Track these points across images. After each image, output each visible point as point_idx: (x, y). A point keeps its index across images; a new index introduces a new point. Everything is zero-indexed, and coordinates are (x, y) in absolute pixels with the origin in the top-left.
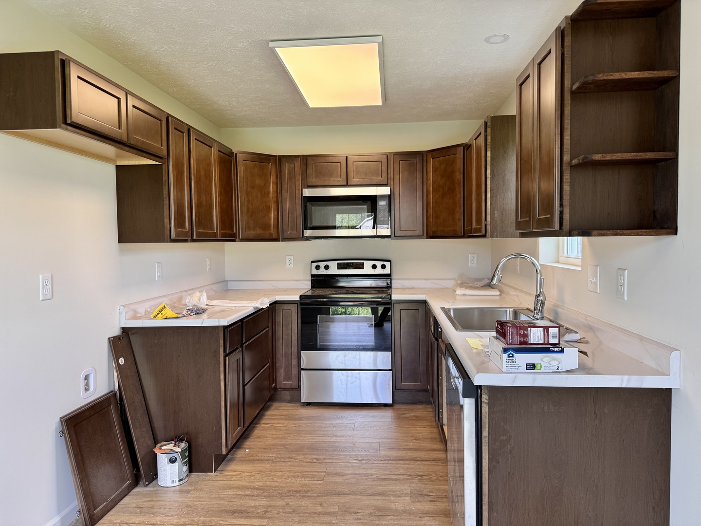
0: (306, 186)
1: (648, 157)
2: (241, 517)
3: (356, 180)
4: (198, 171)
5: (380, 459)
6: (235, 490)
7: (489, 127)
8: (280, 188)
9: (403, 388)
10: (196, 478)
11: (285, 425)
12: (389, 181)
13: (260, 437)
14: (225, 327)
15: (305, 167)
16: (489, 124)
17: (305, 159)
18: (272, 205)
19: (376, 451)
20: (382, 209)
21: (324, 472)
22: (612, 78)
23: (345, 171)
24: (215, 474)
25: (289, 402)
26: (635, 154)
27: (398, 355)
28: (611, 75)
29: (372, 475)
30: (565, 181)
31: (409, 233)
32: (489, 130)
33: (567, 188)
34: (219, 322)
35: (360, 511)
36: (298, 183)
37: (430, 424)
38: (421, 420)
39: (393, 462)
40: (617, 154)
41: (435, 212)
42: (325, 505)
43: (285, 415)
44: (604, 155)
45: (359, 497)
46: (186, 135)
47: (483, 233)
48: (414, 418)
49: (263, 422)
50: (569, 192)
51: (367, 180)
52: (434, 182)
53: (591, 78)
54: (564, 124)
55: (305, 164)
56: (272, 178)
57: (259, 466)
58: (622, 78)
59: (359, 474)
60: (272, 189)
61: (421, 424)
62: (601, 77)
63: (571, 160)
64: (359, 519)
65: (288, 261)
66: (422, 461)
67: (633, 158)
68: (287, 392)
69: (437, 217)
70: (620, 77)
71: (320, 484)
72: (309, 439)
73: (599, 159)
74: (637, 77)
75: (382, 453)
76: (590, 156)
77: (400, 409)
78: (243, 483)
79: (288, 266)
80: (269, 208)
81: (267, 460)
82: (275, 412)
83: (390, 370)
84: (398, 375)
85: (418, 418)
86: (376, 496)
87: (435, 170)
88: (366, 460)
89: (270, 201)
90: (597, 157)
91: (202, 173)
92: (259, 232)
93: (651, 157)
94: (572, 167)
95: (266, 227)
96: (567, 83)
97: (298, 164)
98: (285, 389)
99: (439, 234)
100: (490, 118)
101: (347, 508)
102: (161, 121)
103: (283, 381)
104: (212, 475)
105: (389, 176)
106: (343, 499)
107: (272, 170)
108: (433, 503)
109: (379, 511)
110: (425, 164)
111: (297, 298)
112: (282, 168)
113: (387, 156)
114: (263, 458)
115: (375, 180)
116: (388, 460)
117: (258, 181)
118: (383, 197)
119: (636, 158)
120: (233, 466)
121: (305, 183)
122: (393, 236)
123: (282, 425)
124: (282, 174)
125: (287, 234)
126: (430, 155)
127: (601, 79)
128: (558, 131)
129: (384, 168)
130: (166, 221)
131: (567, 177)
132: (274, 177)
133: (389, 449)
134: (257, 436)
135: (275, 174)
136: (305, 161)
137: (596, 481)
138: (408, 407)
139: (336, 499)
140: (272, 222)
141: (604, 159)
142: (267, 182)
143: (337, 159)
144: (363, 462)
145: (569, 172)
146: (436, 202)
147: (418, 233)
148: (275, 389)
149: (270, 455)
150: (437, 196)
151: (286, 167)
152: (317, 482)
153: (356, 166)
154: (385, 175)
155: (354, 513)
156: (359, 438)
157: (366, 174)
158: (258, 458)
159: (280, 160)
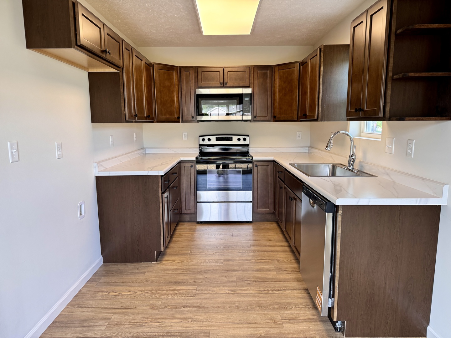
0: (197, 87)
1: (439, 75)
2: (181, 286)
3: (229, 84)
4: (136, 77)
5: (253, 251)
6: (172, 271)
7: (322, 52)
8: (180, 88)
9: (258, 212)
10: (146, 265)
11: (191, 234)
12: (250, 85)
13: (177, 241)
14: (162, 176)
15: (197, 74)
16: (322, 50)
17: (196, 69)
18: (176, 99)
19: (249, 248)
20: (247, 103)
21: (222, 259)
22: (423, 27)
23: (223, 77)
24: (157, 263)
25: (189, 222)
26: (432, 73)
27: (256, 193)
28: (422, 26)
29: (250, 260)
30: (388, 88)
31: (262, 119)
32: (322, 54)
33: (389, 92)
34: (158, 173)
35: (249, 280)
36: (192, 85)
37: (276, 232)
38: (271, 230)
39: (261, 253)
40: (423, 73)
41: (279, 105)
42: (228, 277)
43: (189, 229)
44: (415, 73)
45: (246, 272)
46: (130, 52)
47: (316, 118)
48: (266, 229)
49: (177, 233)
50: (390, 95)
51: (236, 83)
52: (279, 86)
53: (411, 27)
54: (390, 54)
55: (197, 72)
56: (175, 82)
57: (183, 257)
58: (429, 27)
59: (243, 260)
60: (175, 88)
61: (272, 232)
62: (417, 26)
63: (393, 76)
64: (249, 284)
65: (184, 136)
66: (277, 252)
67: (431, 75)
68: (188, 216)
69: (280, 108)
70: (427, 27)
71: (222, 266)
72: (207, 242)
73: (412, 76)
74: (437, 27)
75: (253, 248)
76: (407, 74)
77: (257, 224)
78: (176, 267)
79: (184, 139)
80: (173, 101)
81: (187, 254)
82: (182, 227)
83: (251, 202)
84: (256, 205)
85: (269, 229)
86: (256, 271)
87: (281, 78)
88: (245, 252)
89: (174, 97)
90: (411, 74)
91: (138, 78)
92: (168, 117)
93: (441, 75)
94: (393, 80)
95: (172, 113)
96: (393, 29)
97: (192, 72)
98: (187, 214)
99: (282, 119)
100: (323, 46)
101: (241, 278)
102: (119, 43)
103: (186, 209)
104: (155, 263)
105: (251, 81)
106: (238, 274)
107: (175, 75)
108: (289, 275)
109: (260, 279)
110: (273, 73)
111: (194, 159)
112: (181, 74)
113: (249, 67)
114: (183, 253)
115: (242, 84)
116: (257, 252)
117: (167, 83)
118: (247, 95)
119: (433, 75)
120: (166, 258)
121: (197, 85)
122: (252, 120)
123: (189, 235)
124: (182, 79)
125: (185, 118)
126: (277, 68)
127: (417, 28)
128: (386, 58)
129: (247, 76)
130: (123, 109)
131: (389, 86)
132: (177, 81)
133: (256, 246)
134: (175, 240)
135: (177, 79)
136: (196, 70)
137: (397, 256)
138: (261, 223)
139: (233, 274)
140: (176, 110)
141: (415, 76)
142: (172, 84)
143: (217, 70)
144: (243, 253)
145: (391, 83)
146: (280, 99)
147: (267, 118)
148: (181, 213)
149: (187, 251)
150: (281, 95)
151: (184, 74)
152: (219, 265)
153: (229, 74)
154: (248, 80)
155: (245, 280)
156: (237, 241)
157: (236, 80)
158: (180, 253)
159: (180, 70)
